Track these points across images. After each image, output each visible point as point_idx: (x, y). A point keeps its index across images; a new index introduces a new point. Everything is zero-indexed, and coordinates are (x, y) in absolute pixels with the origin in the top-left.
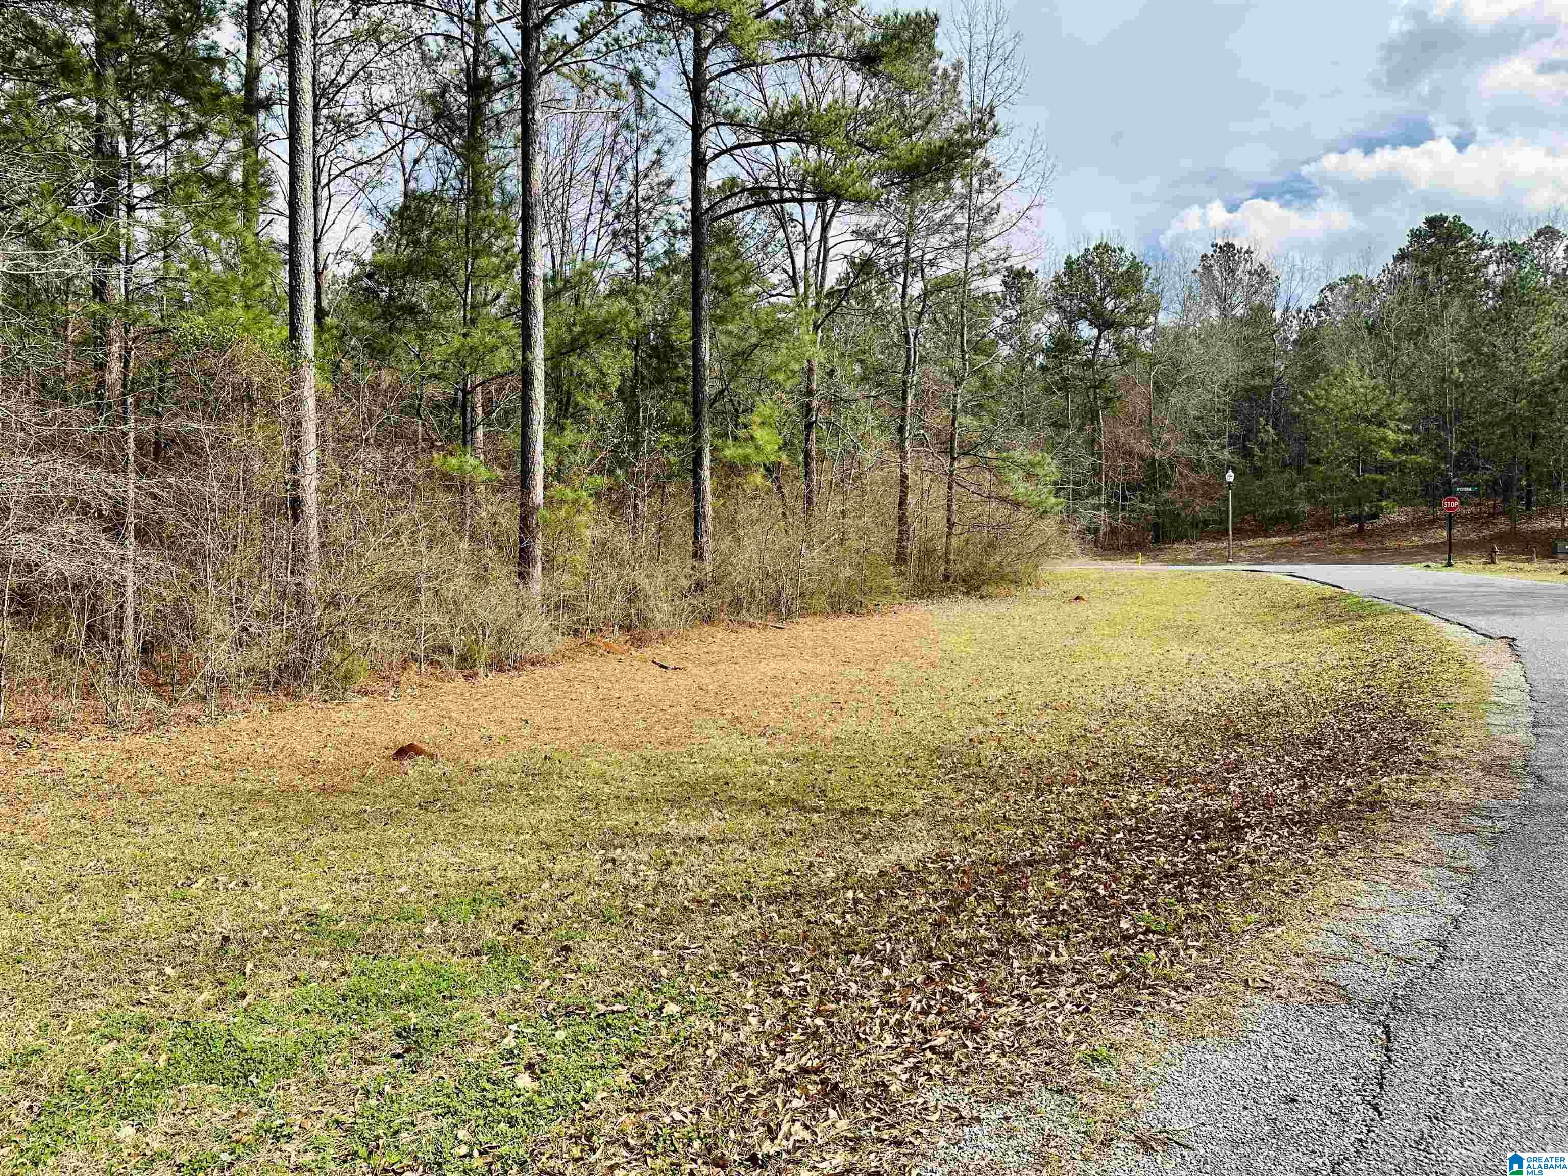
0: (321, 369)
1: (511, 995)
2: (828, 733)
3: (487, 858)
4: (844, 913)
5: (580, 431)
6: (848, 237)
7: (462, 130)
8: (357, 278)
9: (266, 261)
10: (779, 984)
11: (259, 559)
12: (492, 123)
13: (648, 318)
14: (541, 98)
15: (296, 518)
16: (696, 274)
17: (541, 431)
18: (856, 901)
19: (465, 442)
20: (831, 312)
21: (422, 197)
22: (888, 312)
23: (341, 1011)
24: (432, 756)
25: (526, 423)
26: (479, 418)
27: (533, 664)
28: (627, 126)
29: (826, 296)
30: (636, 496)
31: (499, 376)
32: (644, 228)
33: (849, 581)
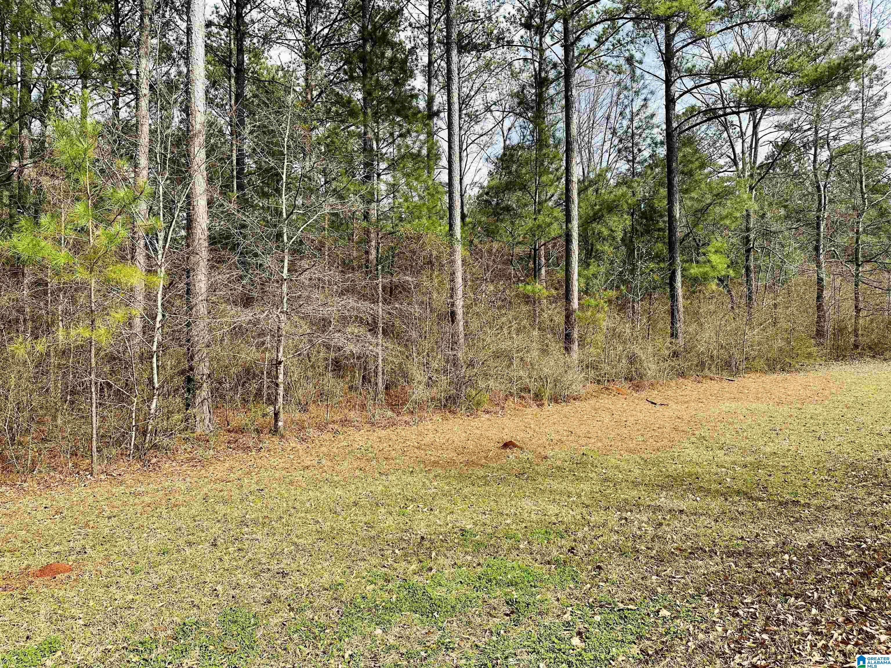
0: (464, 245)
1: (568, 590)
2: (768, 450)
3: (553, 509)
4: (782, 568)
5: (599, 266)
6: (772, 130)
7: (532, 108)
8: (481, 195)
9: (438, 192)
10: (736, 608)
11: (437, 342)
12: (549, 101)
13: (639, 196)
14: (575, 82)
15: (453, 322)
16: (669, 167)
17: (576, 267)
18: (791, 562)
19: (535, 277)
20: (762, 178)
21: (513, 148)
22: (804, 173)
23: (478, 585)
24: (522, 449)
25: (568, 264)
26: (543, 263)
27: (574, 399)
28: (626, 88)
29: (758, 169)
30: (633, 301)
31: (554, 239)
32: (637, 144)
33: (781, 350)
